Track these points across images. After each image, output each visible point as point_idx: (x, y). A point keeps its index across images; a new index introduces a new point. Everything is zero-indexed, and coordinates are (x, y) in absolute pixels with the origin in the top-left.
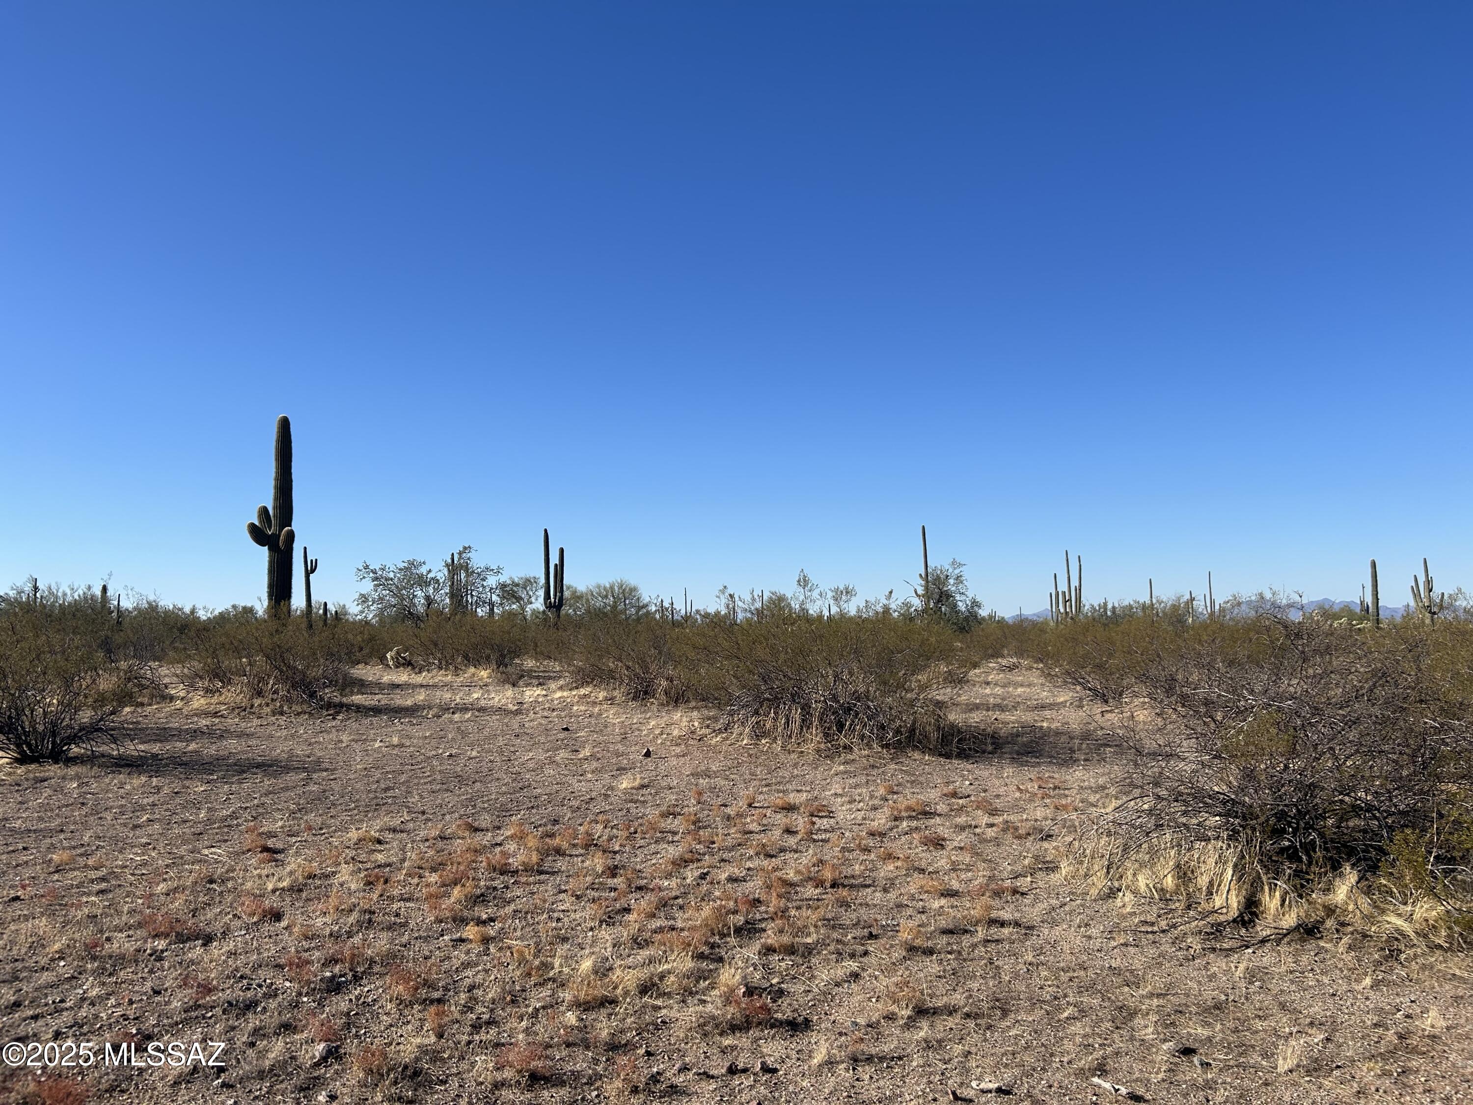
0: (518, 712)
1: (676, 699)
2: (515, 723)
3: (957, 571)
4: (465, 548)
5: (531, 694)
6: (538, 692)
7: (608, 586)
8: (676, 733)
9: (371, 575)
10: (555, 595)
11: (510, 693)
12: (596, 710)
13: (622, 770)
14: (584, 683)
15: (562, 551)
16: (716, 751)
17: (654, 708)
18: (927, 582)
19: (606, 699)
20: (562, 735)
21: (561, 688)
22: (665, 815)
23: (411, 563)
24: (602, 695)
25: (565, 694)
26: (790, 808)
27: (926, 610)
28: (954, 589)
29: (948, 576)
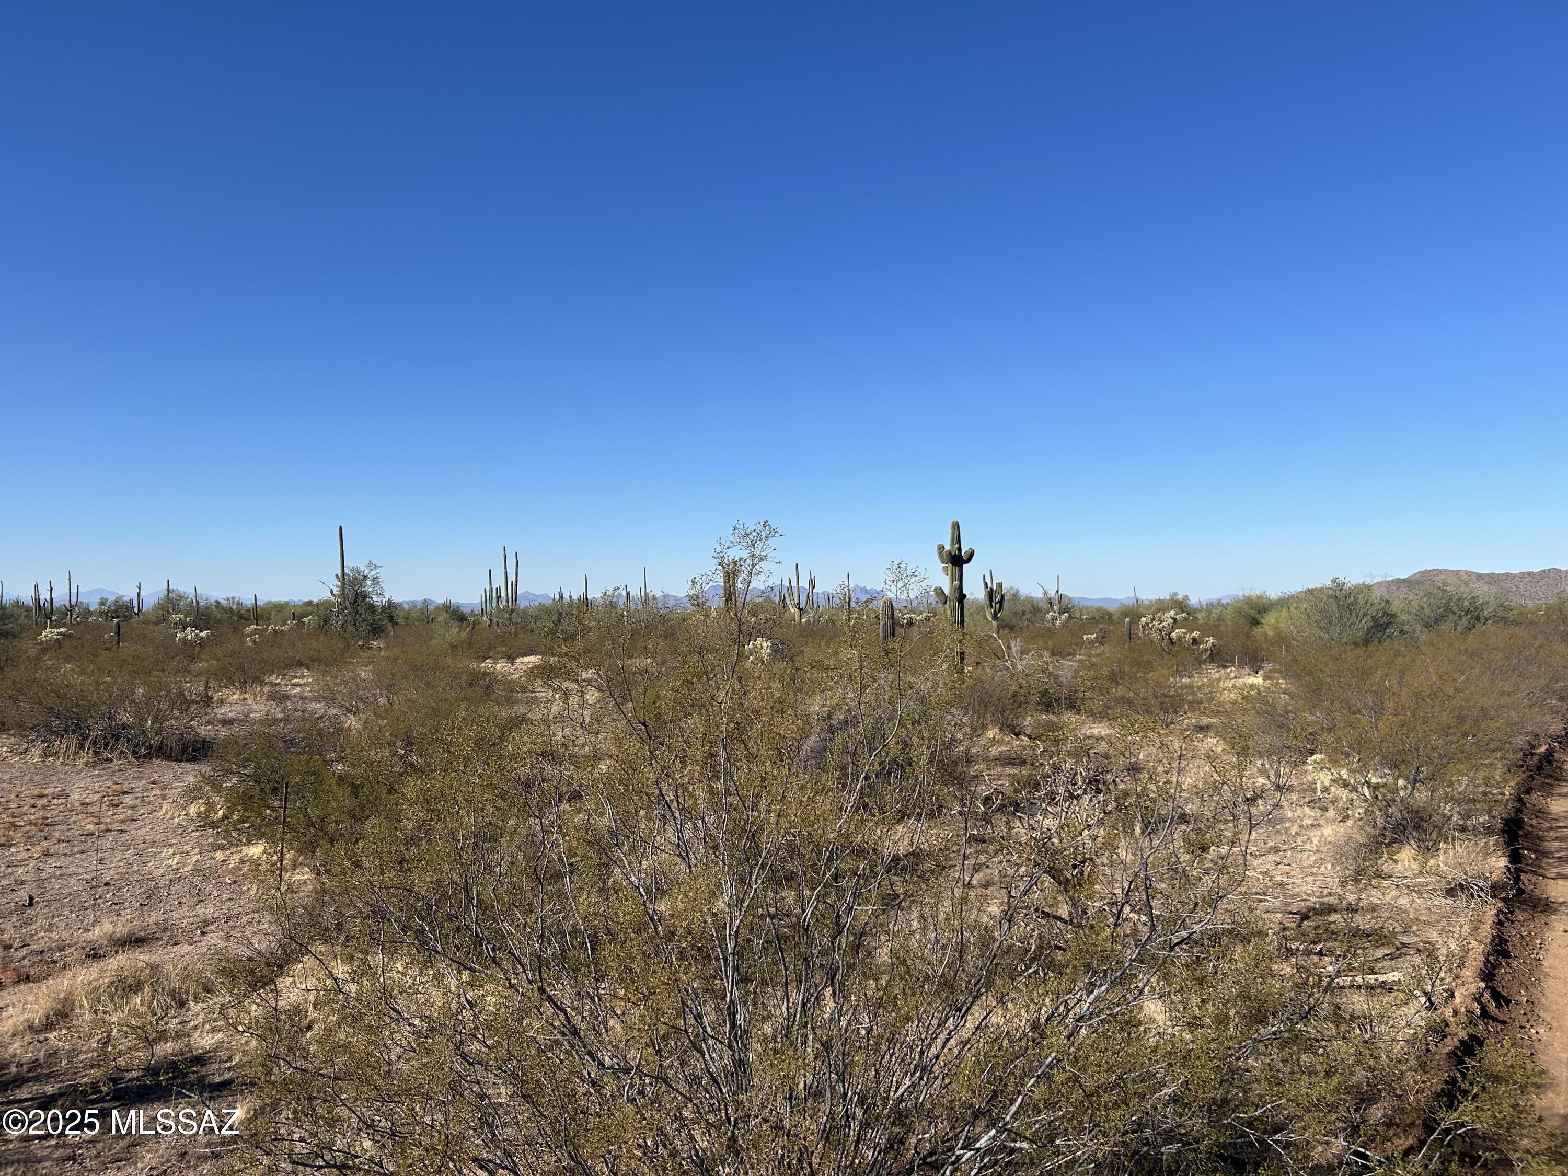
3: (373, 573)
16: (11, 766)
18: (343, 583)
26: (42, 796)
27: (341, 611)
28: (370, 589)
29: (365, 577)
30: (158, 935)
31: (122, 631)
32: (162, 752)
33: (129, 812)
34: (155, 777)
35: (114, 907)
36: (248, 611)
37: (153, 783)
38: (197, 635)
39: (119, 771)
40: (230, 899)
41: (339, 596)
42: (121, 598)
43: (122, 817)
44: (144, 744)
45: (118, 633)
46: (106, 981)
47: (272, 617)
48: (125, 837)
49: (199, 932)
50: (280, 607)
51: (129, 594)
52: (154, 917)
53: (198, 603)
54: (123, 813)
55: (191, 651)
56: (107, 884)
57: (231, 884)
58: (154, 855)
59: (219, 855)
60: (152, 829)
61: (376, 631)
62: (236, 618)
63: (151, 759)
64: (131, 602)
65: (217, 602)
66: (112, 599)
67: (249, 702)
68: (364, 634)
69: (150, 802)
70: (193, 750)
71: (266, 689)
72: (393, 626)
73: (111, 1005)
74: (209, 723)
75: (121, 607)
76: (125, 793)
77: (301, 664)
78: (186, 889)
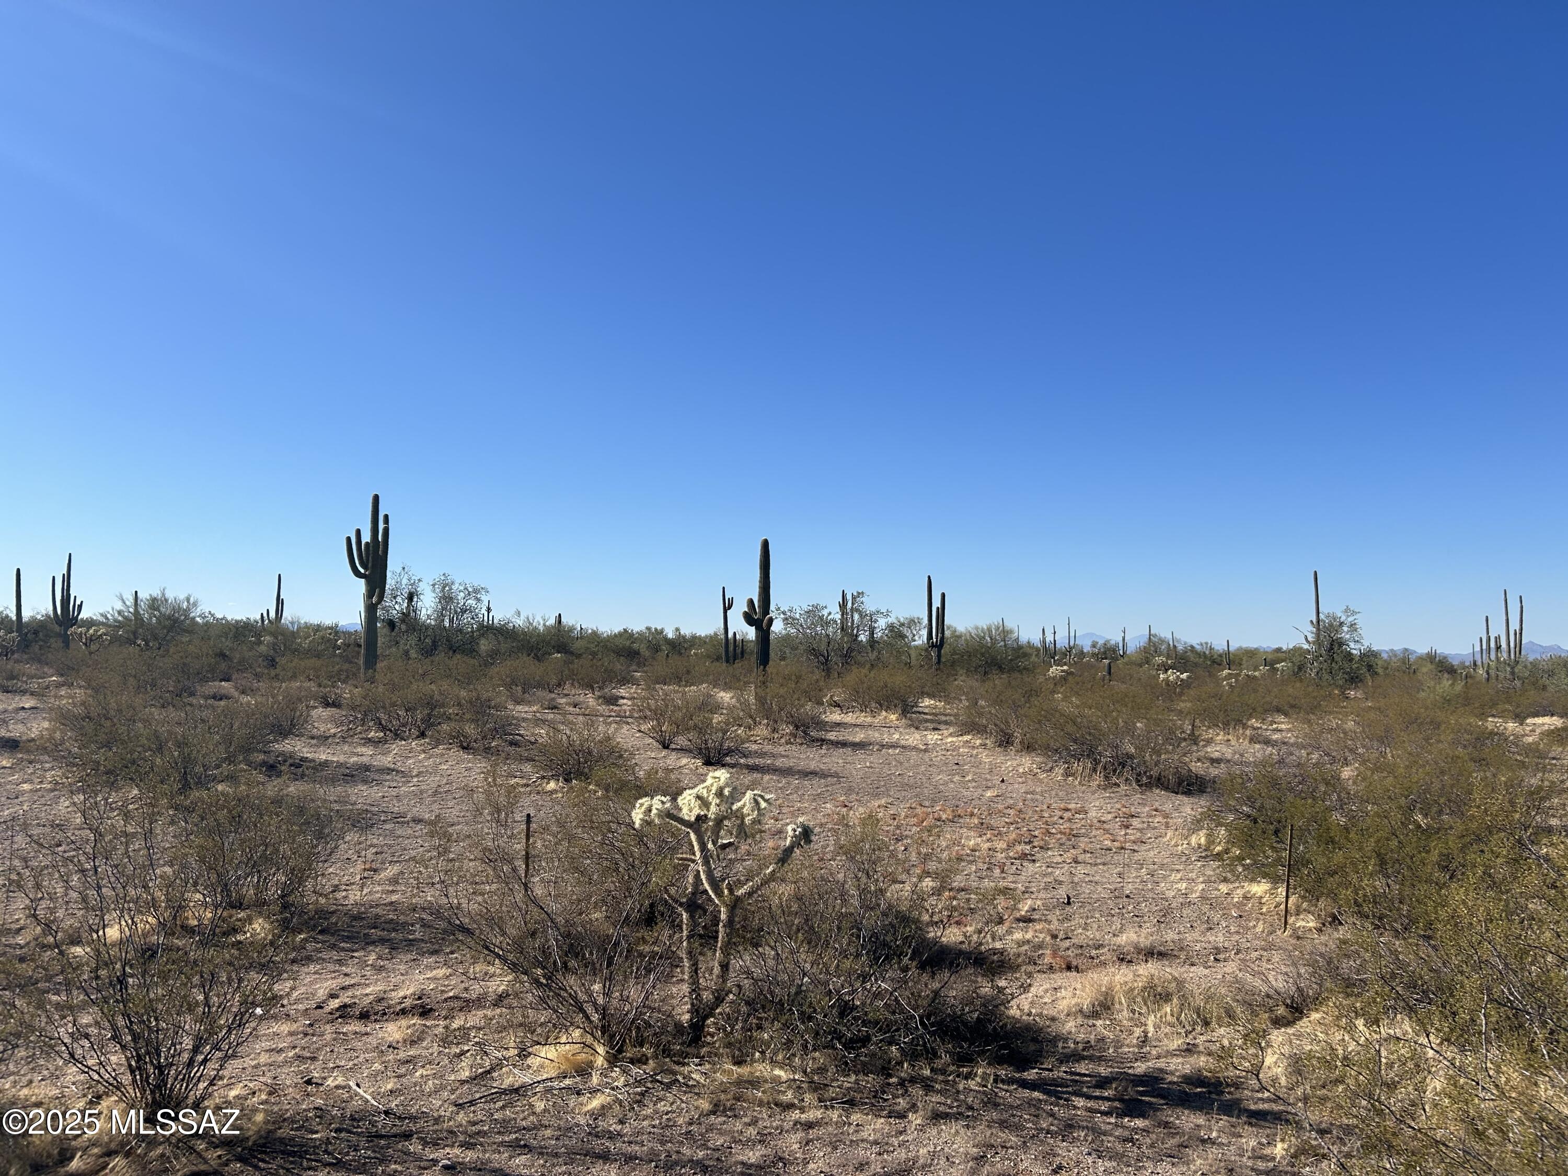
0: (926, 751)
1: (1028, 748)
2: (926, 756)
3: (1350, 619)
4: (859, 593)
5: (932, 737)
6: (936, 737)
7: (985, 627)
8: (1021, 770)
9: (782, 616)
10: (937, 636)
11: (917, 736)
12: (975, 752)
13: (988, 788)
14: (968, 733)
15: (943, 595)
16: (1041, 781)
17: (1012, 753)
18: (1318, 629)
19: (981, 745)
20: (956, 767)
21: (951, 735)
22: (1006, 808)
23: (816, 607)
24: (978, 742)
25: (954, 739)
26: (1067, 810)
27: (1316, 658)
28: (1348, 636)
29: (1341, 624)
30: (1176, 953)
31: (1112, 671)
32: (1160, 782)
33: (1139, 834)
34: (1157, 805)
35: (1136, 918)
36: (1221, 656)
37: (1156, 810)
38: (1178, 677)
39: (1126, 795)
40: (1238, 933)
41: (1314, 643)
42: (1108, 641)
43: (1132, 838)
44: (1145, 773)
45: (1110, 673)
46: (1140, 984)
47: (1244, 662)
48: (1137, 857)
49: (1212, 958)
50: (1251, 653)
51: (1115, 638)
52: (1171, 936)
53: (1175, 647)
54: (1133, 835)
55: (1173, 691)
56: (1128, 897)
57: (1236, 918)
58: (1165, 877)
59: (1224, 888)
60: (1159, 852)
61: (1354, 680)
62: (1209, 663)
63: (1151, 788)
64: (1117, 645)
65: (1192, 647)
66: (1101, 642)
67: (1233, 743)
68: (1341, 682)
69: (1155, 828)
70: (1188, 785)
71: (1248, 732)
72: (1372, 676)
73: (1145, 1008)
74: (1199, 760)
75: (1109, 649)
76: (1133, 816)
77: (1279, 710)
78: (1195, 915)
